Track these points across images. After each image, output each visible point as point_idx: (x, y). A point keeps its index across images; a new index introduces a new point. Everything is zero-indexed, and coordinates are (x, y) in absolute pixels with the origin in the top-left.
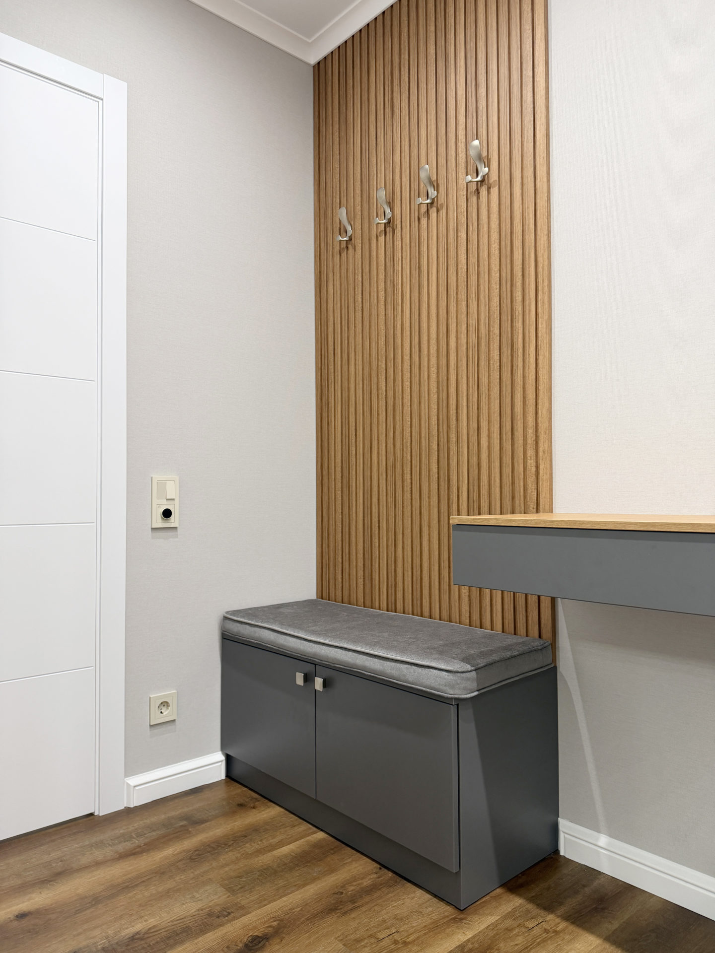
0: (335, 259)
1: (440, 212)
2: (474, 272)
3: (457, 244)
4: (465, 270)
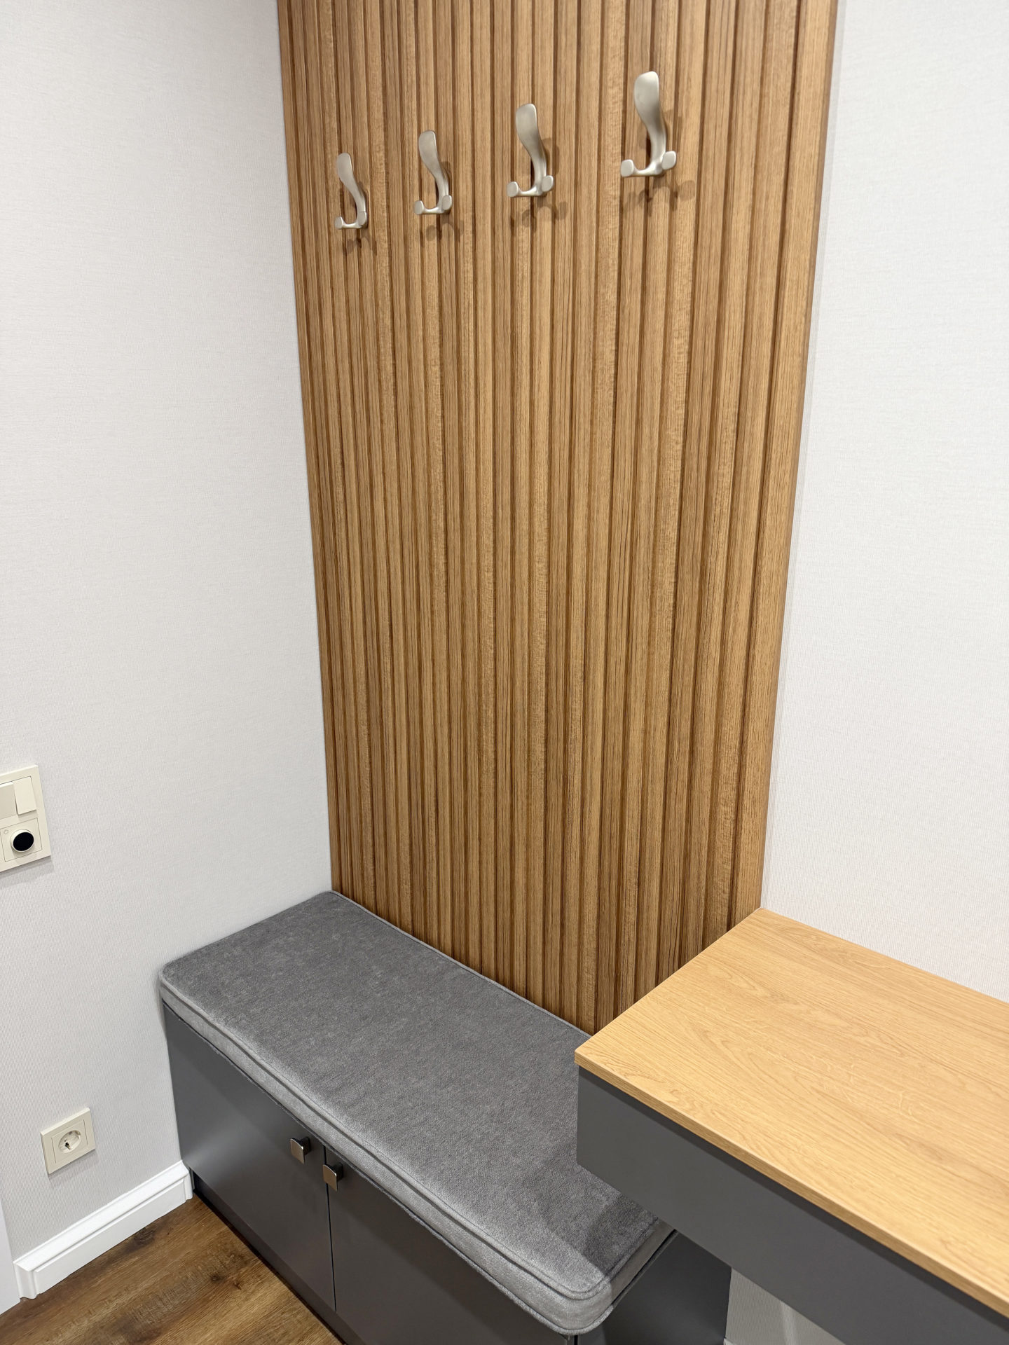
0: (334, 260)
1: (560, 223)
2: (630, 388)
3: (596, 309)
4: (610, 377)
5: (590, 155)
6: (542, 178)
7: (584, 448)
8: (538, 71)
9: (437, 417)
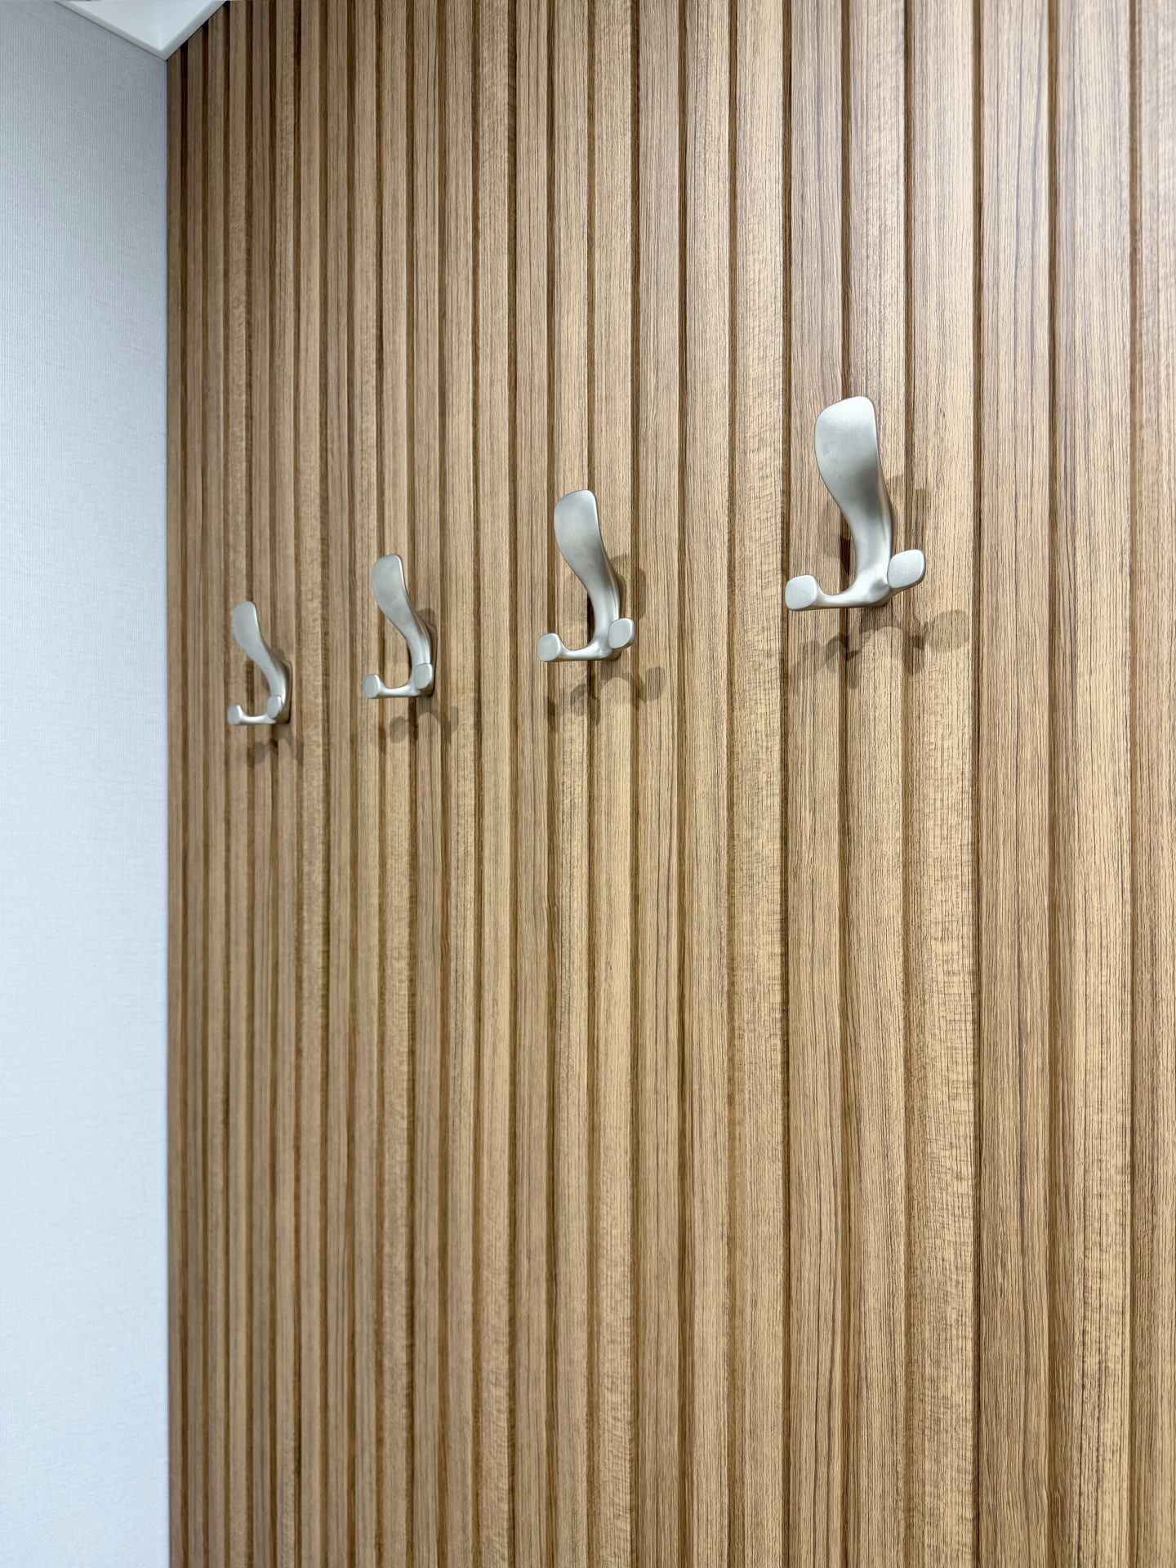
0: (233, 775)
1: (650, 707)
2: (822, 1038)
3: (731, 870)
4: (772, 1009)
5: (710, 578)
6: (611, 622)
7: (715, 1153)
8: (601, 442)
9: (399, 1053)
